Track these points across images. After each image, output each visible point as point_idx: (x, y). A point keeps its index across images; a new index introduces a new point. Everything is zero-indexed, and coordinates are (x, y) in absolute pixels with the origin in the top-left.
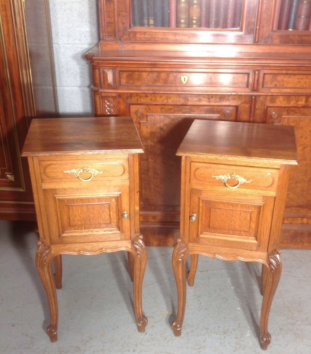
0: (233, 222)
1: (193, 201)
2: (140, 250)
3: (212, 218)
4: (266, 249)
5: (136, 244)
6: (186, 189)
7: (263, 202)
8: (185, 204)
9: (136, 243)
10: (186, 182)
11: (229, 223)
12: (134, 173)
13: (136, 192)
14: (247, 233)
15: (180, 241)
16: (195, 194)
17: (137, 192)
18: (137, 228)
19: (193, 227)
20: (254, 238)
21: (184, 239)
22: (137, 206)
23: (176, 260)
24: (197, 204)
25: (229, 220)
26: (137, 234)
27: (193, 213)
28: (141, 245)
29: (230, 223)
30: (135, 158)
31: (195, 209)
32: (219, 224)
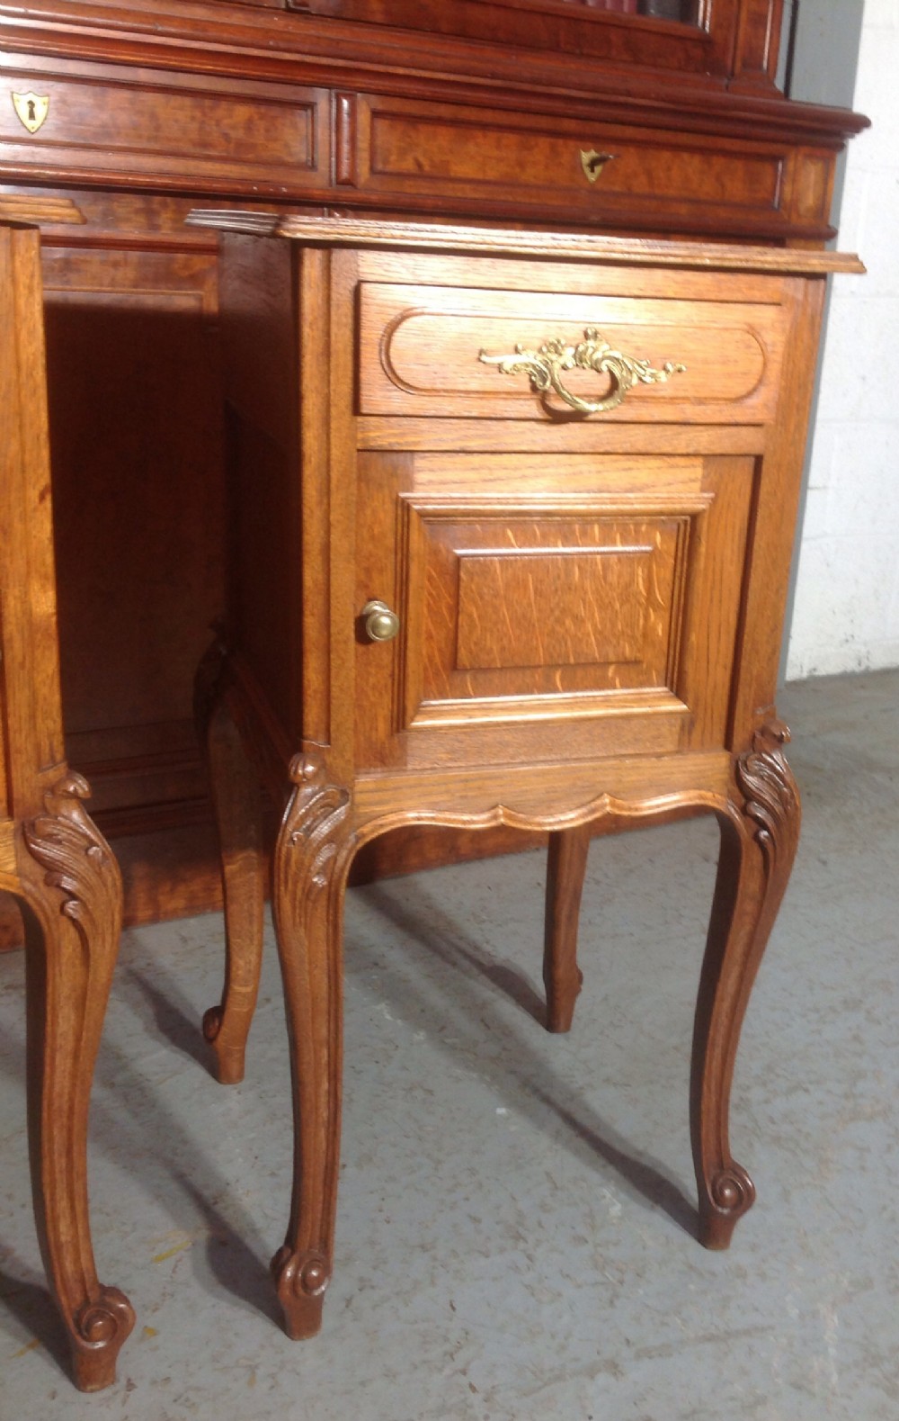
0: (568, 622)
1: (371, 528)
2: (81, 867)
3: (470, 616)
4: (719, 736)
5: (50, 838)
6: (335, 452)
7: (703, 490)
8: (326, 549)
9: (49, 829)
10: (333, 411)
11: (553, 631)
12: (18, 367)
13: (34, 494)
14: (632, 671)
15: (310, 768)
16: (381, 486)
17: (42, 498)
18: (50, 736)
19: (372, 680)
20: (665, 689)
21: (329, 759)
22: (43, 586)
23: (300, 886)
24: (390, 541)
25: (552, 611)
26: (53, 775)
27: (370, 600)
28: (85, 836)
29: (558, 628)
30: (18, 259)
31: (381, 571)
32: (505, 642)
